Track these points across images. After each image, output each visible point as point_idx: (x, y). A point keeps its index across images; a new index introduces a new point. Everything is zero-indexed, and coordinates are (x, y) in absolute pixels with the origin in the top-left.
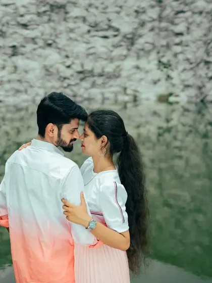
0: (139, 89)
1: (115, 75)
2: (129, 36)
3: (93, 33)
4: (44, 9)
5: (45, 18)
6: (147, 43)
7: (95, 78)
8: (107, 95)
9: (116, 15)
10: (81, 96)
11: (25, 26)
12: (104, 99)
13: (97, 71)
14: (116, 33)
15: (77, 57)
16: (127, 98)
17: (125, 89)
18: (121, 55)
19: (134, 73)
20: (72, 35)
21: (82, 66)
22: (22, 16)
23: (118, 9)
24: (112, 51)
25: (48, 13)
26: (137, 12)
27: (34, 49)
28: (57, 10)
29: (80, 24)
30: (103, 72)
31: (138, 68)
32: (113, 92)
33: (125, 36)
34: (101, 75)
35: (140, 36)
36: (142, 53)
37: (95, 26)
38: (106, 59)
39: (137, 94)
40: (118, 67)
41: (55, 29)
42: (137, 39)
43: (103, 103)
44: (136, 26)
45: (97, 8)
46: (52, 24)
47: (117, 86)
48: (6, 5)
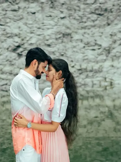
0: (113, 78)
1: (99, 71)
2: (107, 49)
3: (87, 48)
4: (59, 36)
5: (60, 41)
6: (117, 52)
7: (88, 73)
8: (95, 82)
9: (99, 37)
10: (80, 83)
11: (49, 46)
12: (93, 85)
13: (89, 68)
14: (99, 47)
15: (78, 61)
16: (106, 84)
17: (105, 78)
18: (102, 60)
19: (110, 69)
20: (75, 49)
21: (81, 66)
22: (47, 40)
23: (101, 34)
24: (97, 58)
25: (62, 38)
26: (111, 35)
28: (66, 36)
29: (79, 43)
30: (92, 69)
31: (113, 66)
32: (98, 80)
33: (105, 49)
34: (91, 71)
35: (114, 48)
36: (115, 58)
37: (88, 44)
38: (94, 62)
39: (112, 81)
40: (101, 66)
41: (65, 47)
42: (112, 50)
43: (93, 87)
44: (111, 43)
45: (89, 34)
46: (63, 44)
47: (101, 77)
48: (39, 35)
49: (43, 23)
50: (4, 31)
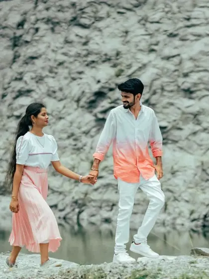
22: (186, 75)
27: (195, 133)
48: (168, 58)
49: (188, 19)
50: (85, 44)
